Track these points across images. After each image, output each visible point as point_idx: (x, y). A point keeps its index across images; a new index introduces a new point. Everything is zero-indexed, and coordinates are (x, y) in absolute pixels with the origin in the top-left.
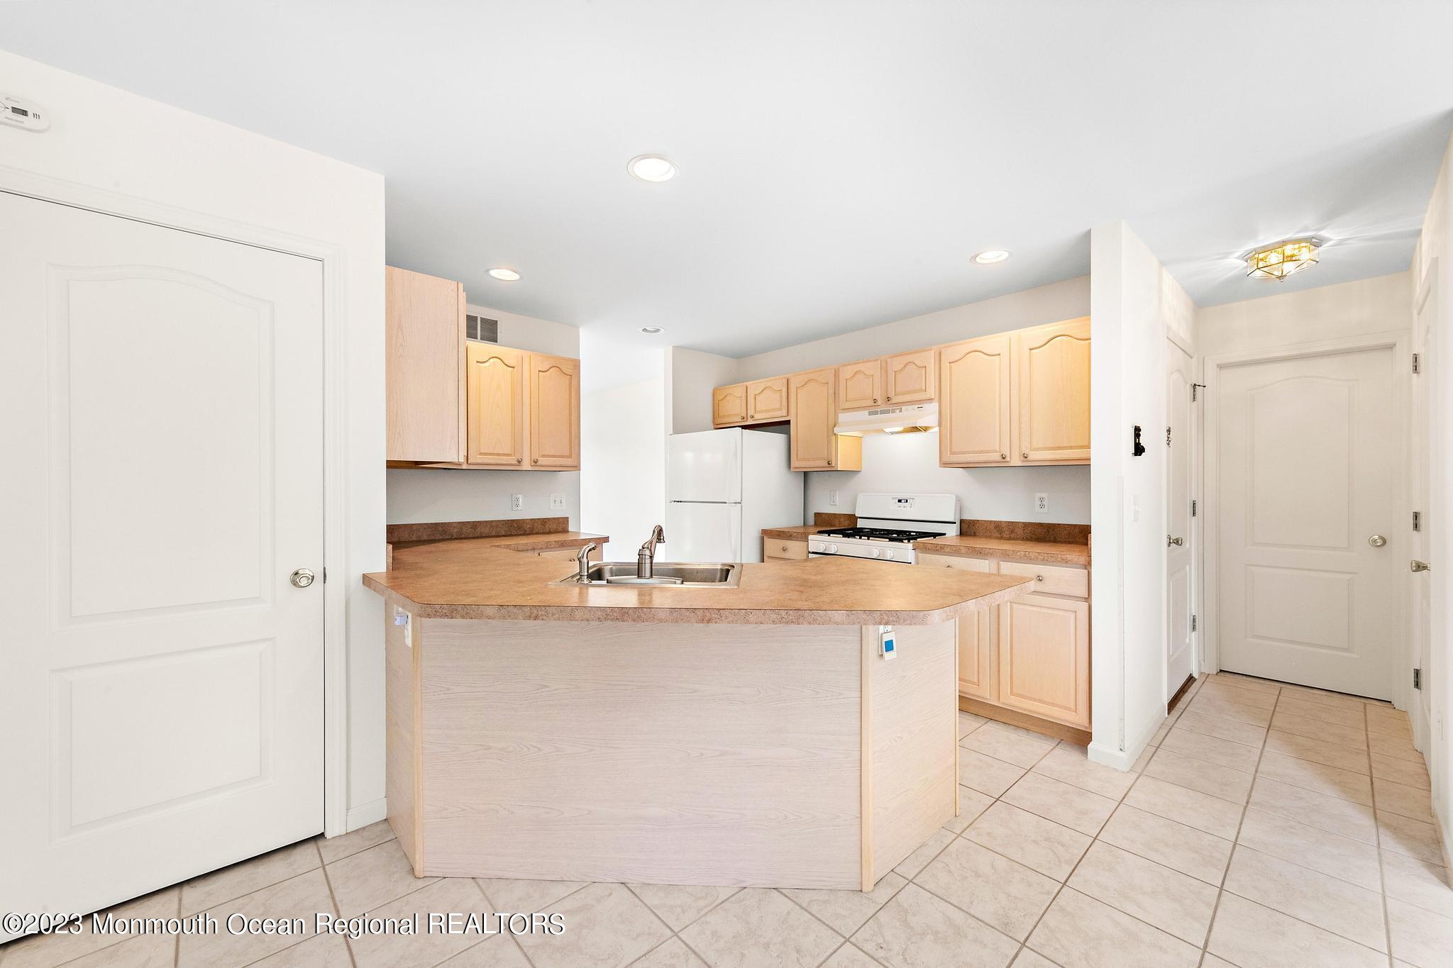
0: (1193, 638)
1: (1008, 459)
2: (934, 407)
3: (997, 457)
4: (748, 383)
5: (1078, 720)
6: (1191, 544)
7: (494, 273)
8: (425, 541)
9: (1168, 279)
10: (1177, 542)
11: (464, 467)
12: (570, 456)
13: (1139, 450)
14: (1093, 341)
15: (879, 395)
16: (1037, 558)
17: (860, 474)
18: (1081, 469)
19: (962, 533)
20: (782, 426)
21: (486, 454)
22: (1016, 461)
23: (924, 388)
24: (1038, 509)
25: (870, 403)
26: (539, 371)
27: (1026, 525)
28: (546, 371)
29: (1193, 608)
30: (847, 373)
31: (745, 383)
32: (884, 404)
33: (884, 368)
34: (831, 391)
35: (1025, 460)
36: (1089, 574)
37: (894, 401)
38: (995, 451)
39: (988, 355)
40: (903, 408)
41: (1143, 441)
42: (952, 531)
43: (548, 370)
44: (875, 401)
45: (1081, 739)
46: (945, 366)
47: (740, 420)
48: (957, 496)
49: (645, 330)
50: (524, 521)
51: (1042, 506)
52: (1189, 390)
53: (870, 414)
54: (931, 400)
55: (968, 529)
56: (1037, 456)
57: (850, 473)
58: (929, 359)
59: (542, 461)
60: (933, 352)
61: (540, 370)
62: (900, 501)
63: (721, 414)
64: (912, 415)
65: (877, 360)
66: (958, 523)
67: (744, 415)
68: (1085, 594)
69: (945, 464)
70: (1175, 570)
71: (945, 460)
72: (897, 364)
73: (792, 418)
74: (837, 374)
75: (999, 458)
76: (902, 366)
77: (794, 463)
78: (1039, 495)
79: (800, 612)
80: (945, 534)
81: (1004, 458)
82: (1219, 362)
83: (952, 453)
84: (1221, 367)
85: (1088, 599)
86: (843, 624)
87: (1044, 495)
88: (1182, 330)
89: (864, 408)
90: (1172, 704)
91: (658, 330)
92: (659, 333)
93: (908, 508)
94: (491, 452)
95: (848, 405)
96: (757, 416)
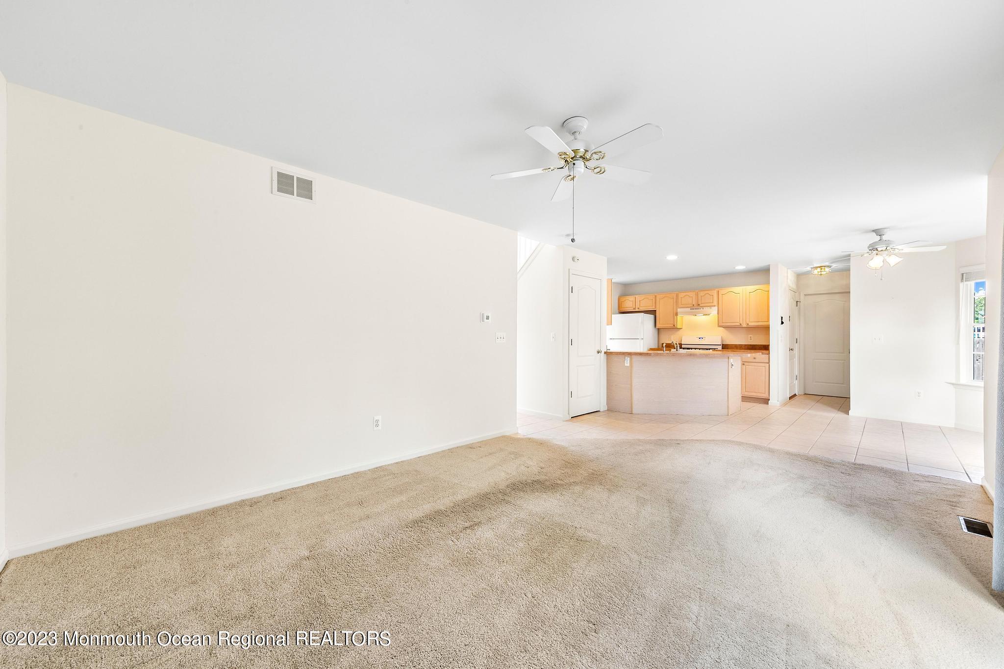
0: (796, 382)
1: (742, 325)
2: (716, 308)
3: (738, 324)
4: (636, 296)
5: (765, 396)
6: (796, 351)
9: (790, 272)
10: (792, 350)
13: (782, 323)
14: (770, 292)
15: (694, 303)
18: (767, 329)
19: (723, 348)
22: (745, 326)
23: (712, 302)
24: (749, 340)
27: (746, 345)
29: (796, 373)
30: (681, 295)
32: (696, 307)
33: (697, 295)
34: (675, 301)
35: (748, 325)
36: (769, 356)
37: (700, 305)
39: (736, 293)
40: (704, 308)
41: (783, 320)
44: (693, 305)
45: (766, 401)
46: (720, 295)
47: (632, 309)
48: (722, 337)
51: (751, 339)
52: (795, 303)
53: (691, 309)
54: (715, 306)
55: (725, 347)
56: (751, 324)
58: (715, 293)
60: (716, 290)
62: (699, 338)
63: (623, 306)
64: (707, 310)
65: (694, 292)
66: (722, 345)
67: (634, 307)
68: (767, 361)
69: (719, 326)
70: (791, 358)
71: (720, 325)
72: (702, 294)
73: (657, 309)
74: (677, 296)
76: (704, 294)
77: (656, 326)
78: (750, 336)
80: (717, 349)
81: (740, 325)
82: (805, 294)
83: (722, 322)
84: (805, 295)
85: (769, 363)
87: (751, 336)
88: (794, 286)
89: (689, 307)
90: (790, 398)
93: (703, 341)
95: (682, 306)
96: (641, 308)
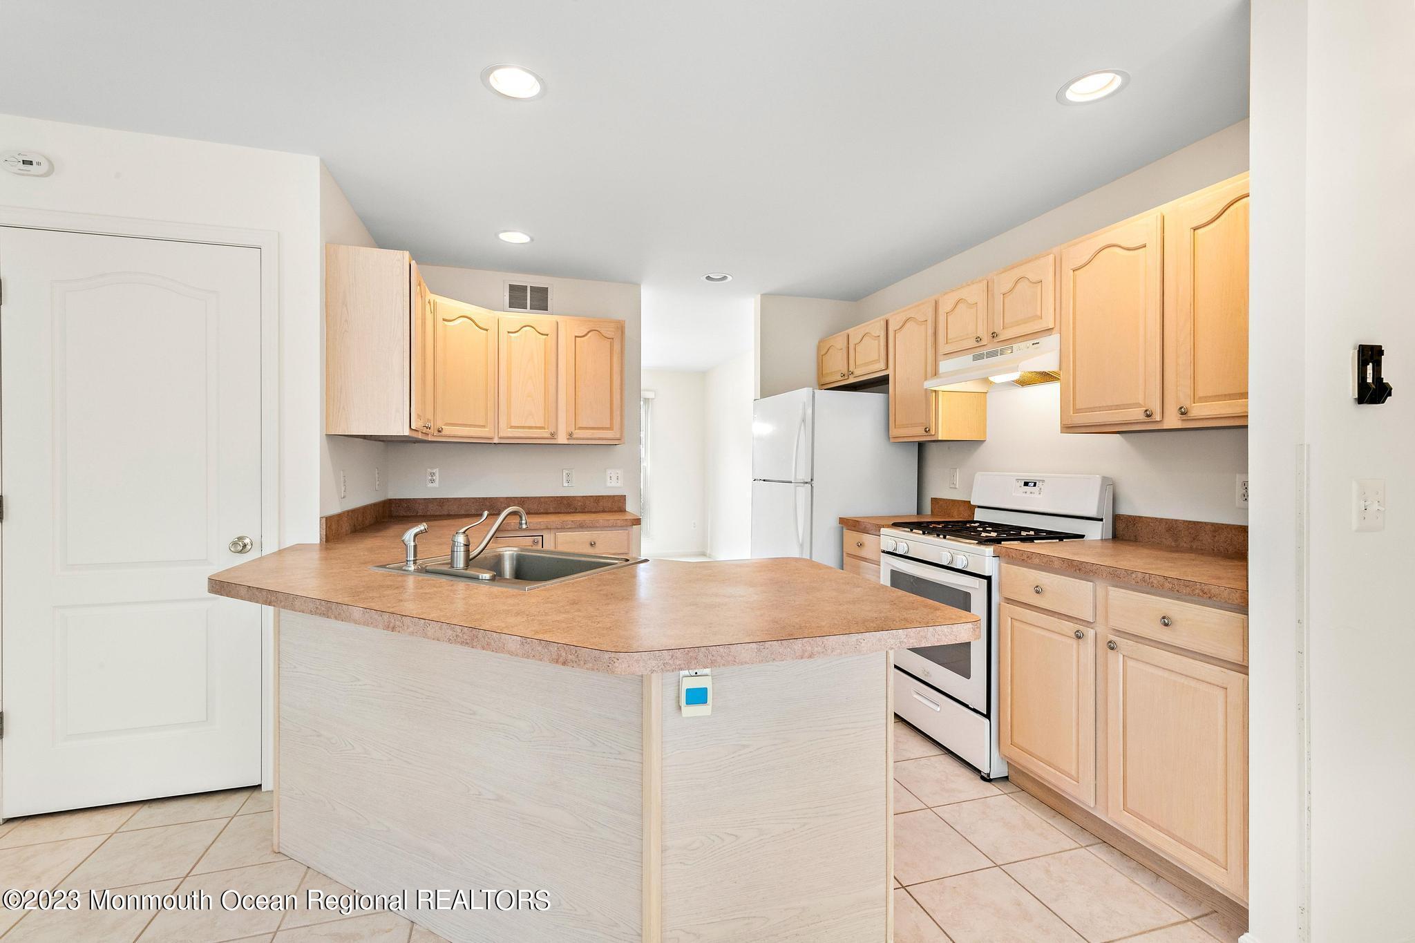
1: (1158, 417)
2: (1053, 341)
3: (1140, 416)
4: (850, 331)
7: (504, 237)
8: (474, 514)
11: (496, 441)
12: (611, 428)
13: (1372, 391)
15: (983, 333)
16: (1162, 586)
17: (983, 447)
18: (1236, 433)
19: (1116, 537)
20: (879, 384)
21: (518, 427)
22: (1173, 420)
23: (1039, 313)
25: (973, 343)
26: (576, 337)
27: (1217, 528)
28: (584, 336)
30: (948, 303)
31: (846, 331)
32: (991, 343)
33: (991, 291)
34: (930, 331)
35: (1184, 417)
37: (1002, 338)
38: (1138, 405)
39: (1128, 249)
40: (1015, 346)
42: (1094, 532)
43: (586, 335)
44: (978, 339)
46: (1068, 276)
47: (839, 378)
48: (1103, 477)
49: (708, 278)
50: (574, 498)
53: (976, 358)
54: (1049, 331)
55: (1129, 532)
57: (971, 445)
58: (1048, 270)
59: (578, 433)
60: (1051, 257)
61: (577, 335)
62: (1026, 484)
63: (825, 372)
64: (1026, 357)
65: (983, 280)
66: (1108, 520)
67: (845, 371)
68: (1242, 658)
69: (1068, 428)
71: (1067, 422)
72: (1006, 282)
73: (890, 372)
74: (937, 307)
75: (1142, 417)
76: (1010, 285)
77: (894, 432)
79: (474, 631)
80: (1082, 536)
81: (1148, 416)
83: (1076, 411)
86: (517, 655)
89: (968, 351)
91: (724, 278)
92: (727, 281)
93: (1036, 495)
94: (522, 425)
95: (949, 349)
96: (857, 372)
